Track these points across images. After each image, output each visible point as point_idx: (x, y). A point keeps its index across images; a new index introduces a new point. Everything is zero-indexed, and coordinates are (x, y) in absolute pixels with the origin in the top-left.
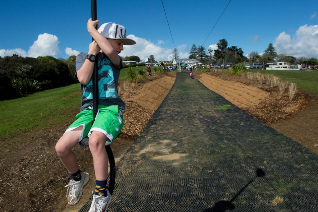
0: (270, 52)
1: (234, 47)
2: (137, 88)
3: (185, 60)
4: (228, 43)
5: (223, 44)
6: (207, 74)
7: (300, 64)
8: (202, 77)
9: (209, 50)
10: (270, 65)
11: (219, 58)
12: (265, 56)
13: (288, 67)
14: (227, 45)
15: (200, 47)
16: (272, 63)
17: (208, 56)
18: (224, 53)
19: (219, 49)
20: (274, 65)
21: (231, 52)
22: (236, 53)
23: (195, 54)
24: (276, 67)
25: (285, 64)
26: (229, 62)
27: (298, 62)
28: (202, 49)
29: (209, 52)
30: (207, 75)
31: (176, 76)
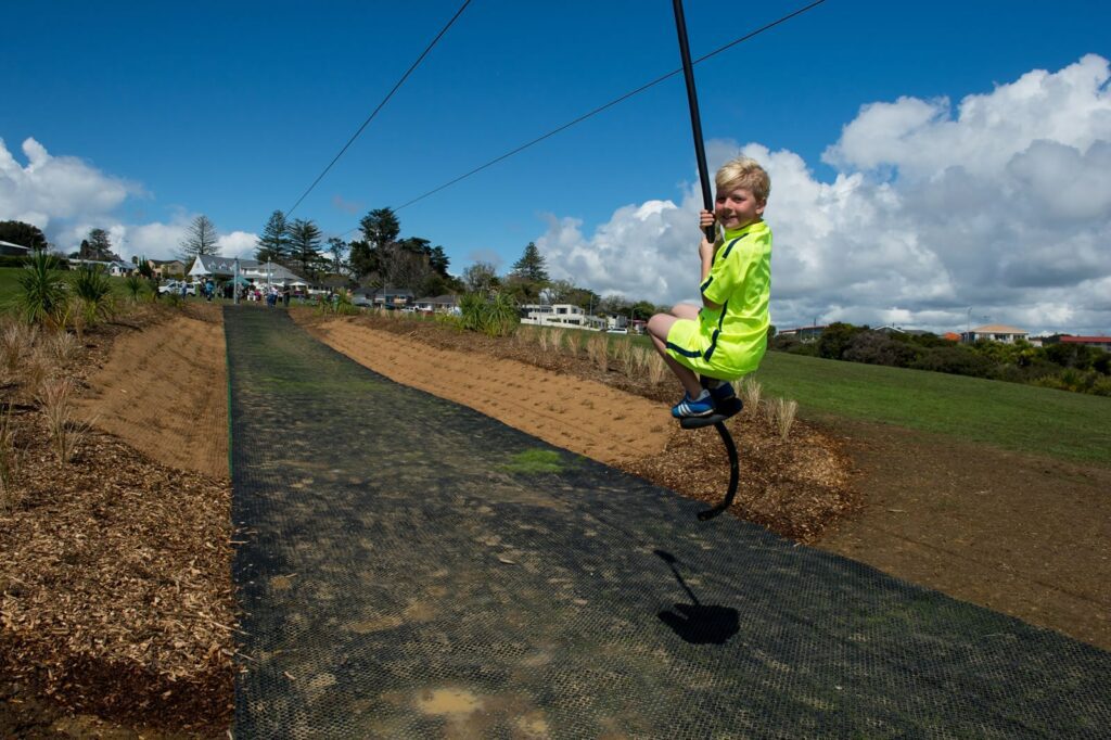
0: (528, 269)
1: (418, 242)
2: (85, 361)
3: (243, 264)
4: (400, 226)
5: (383, 224)
6: (350, 321)
7: (615, 317)
8: (332, 332)
9: (330, 241)
10: (531, 310)
11: (369, 270)
12: (516, 282)
13: (582, 322)
14: (397, 232)
15: (302, 226)
16: (537, 307)
17: (329, 261)
18: (386, 255)
19: (370, 242)
20: (543, 311)
21: (408, 256)
22: (426, 260)
23: (281, 249)
24: (548, 320)
25: (574, 311)
26: (402, 287)
27: (605, 308)
28: (307, 233)
29: (330, 246)
30: (352, 326)
31: (222, 319)
